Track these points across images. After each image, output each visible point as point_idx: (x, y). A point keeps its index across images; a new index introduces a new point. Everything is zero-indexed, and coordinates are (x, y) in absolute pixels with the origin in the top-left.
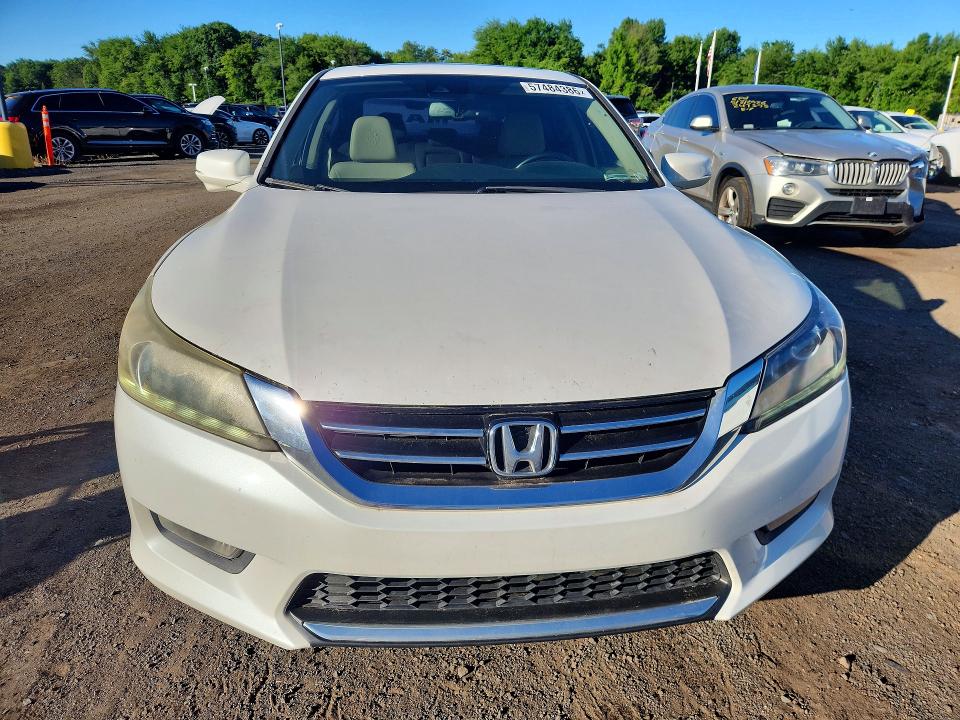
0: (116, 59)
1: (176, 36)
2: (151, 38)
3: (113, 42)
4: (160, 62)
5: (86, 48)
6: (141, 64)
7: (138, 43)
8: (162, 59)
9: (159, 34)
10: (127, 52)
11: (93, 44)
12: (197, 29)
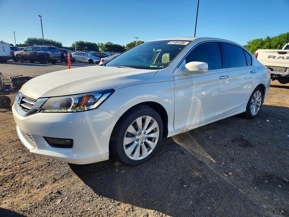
0: (256, 45)
1: (277, 37)
2: (268, 38)
3: (256, 40)
4: (269, 45)
5: (248, 42)
6: (263, 46)
7: (264, 40)
8: (270, 44)
9: (271, 37)
10: (259, 43)
11: (250, 41)
12: (285, 34)
